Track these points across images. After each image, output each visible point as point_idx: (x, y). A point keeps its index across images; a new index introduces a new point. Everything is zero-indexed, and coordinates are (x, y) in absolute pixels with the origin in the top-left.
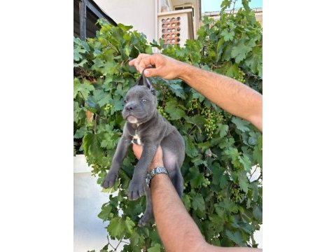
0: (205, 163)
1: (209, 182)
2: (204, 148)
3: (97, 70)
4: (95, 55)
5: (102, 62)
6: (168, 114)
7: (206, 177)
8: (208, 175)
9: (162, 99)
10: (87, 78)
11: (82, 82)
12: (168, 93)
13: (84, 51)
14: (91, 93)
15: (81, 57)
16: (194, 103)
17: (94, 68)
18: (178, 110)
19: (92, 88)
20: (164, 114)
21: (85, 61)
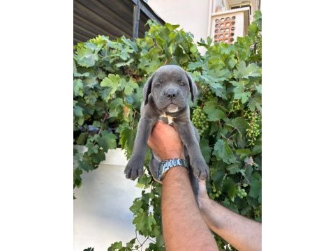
0: (242, 171)
1: (246, 194)
2: (243, 155)
3: (142, 68)
4: (142, 54)
5: (147, 61)
6: (206, 115)
7: (242, 187)
8: (245, 185)
9: (201, 99)
10: (134, 76)
11: (128, 81)
12: (209, 93)
13: (132, 51)
14: (135, 91)
15: (129, 57)
16: (236, 104)
17: (140, 66)
18: (218, 111)
19: (136, 86)
20: (203, 114)
21: (132, 60)
